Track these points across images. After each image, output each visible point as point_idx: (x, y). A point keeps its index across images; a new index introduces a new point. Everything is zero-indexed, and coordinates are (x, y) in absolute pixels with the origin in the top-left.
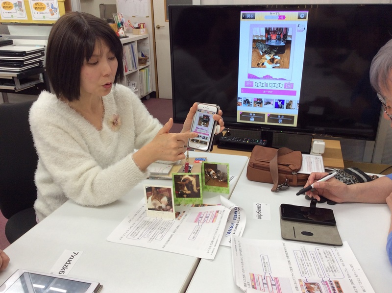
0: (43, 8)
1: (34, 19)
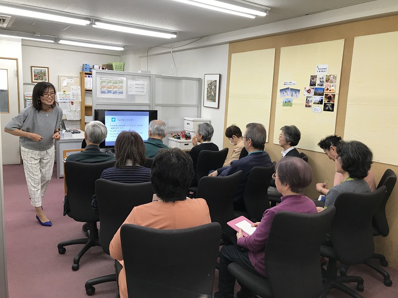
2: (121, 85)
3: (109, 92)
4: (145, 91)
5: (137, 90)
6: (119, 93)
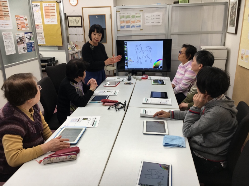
2: (138, 19)
3: (128, 27)
4: (161, 21)
5: (153, 21)
6: (137, 27)
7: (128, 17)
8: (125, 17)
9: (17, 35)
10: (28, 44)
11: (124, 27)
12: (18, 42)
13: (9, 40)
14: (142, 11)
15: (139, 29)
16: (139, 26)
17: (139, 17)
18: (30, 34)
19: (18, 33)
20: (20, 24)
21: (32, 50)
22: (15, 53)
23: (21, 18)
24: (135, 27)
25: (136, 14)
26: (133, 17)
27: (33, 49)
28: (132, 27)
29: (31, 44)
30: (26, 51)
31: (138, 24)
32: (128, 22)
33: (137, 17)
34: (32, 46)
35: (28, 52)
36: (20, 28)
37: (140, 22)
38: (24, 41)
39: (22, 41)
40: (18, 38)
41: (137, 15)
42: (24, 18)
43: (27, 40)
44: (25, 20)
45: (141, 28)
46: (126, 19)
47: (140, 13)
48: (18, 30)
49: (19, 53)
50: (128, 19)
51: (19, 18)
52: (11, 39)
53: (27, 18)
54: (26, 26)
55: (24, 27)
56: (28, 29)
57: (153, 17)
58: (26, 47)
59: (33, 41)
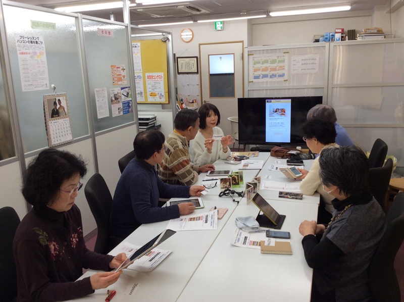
0: (155, 95)
1: (149, 101)
2: (281, 64)
3: (265, 76)
4: (317, 67)
5: (304, 67)
7: (266, 62)
8: (261, 63)
9: (112, 92)
10: (124, 103)
11: (260, 76)
12: (112, 101)
13: (101, 99)
14: (288, 52)
15: (282, 79)
16: (283, 75)
17: (283, 61)
18: (127, 89)
19: (113, 89)
20: (116, 76)
21: (128, 112)
22: (108, 115)
23: (118, 68)
24: (275, 76)
25: (278, 57)
26: (273, 62)
27: (130, 109)
28: (271, 77)
29: (128, 103)
30: (122, 113)
31: (281, 72)
32: (266, 69)
33: (280, 62)
34: (129, 106)
35: (124, 114)
36: (116, 82)
37: (284, 69)
38: (119, 100)
39: (118, 99)
40: (112, 95)
41: (280, 59)
42: (121, 68)
43: (123, 97)
44: (122, 71)
45: (286, 77)
46: (263, 65)
47: (284, 56)
48: (114, 85)
49: (113, 116)
50: (265, 65)
51: (115, 69)
52: (104, 97)
53: (125, 68)
54: (123, 78)
55: (120, 80)
56: (125, 83)
57: (304, 62)
58: (122, 108)
59: (131, 99)
